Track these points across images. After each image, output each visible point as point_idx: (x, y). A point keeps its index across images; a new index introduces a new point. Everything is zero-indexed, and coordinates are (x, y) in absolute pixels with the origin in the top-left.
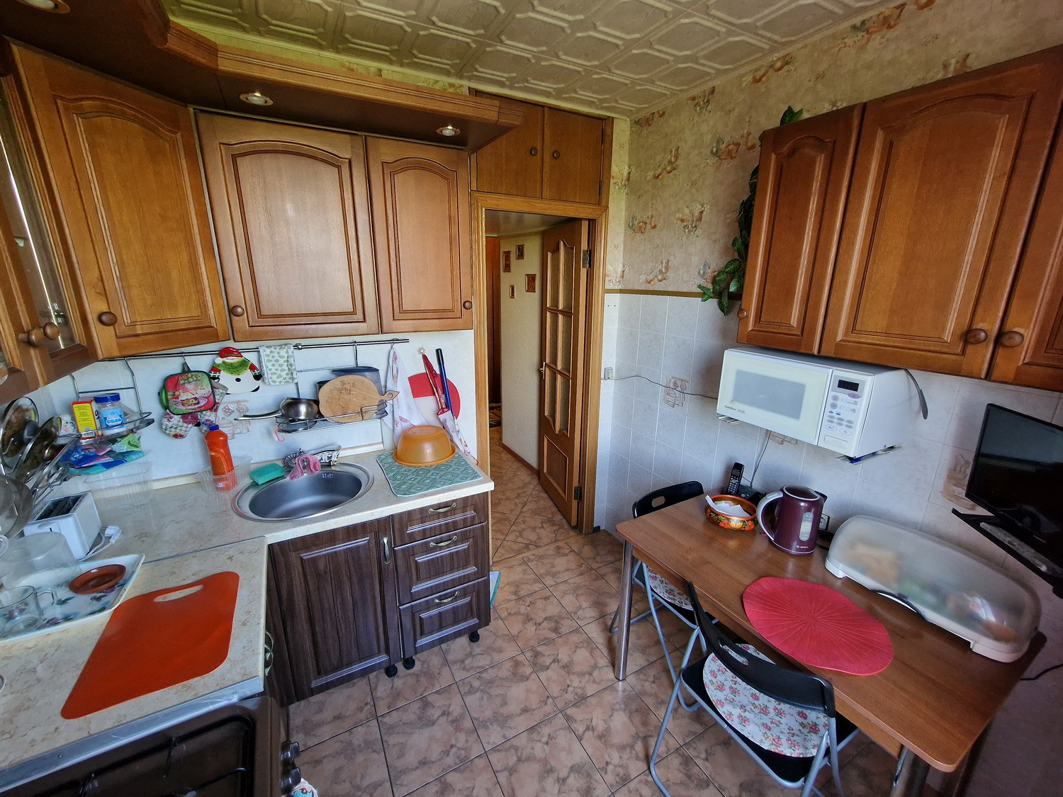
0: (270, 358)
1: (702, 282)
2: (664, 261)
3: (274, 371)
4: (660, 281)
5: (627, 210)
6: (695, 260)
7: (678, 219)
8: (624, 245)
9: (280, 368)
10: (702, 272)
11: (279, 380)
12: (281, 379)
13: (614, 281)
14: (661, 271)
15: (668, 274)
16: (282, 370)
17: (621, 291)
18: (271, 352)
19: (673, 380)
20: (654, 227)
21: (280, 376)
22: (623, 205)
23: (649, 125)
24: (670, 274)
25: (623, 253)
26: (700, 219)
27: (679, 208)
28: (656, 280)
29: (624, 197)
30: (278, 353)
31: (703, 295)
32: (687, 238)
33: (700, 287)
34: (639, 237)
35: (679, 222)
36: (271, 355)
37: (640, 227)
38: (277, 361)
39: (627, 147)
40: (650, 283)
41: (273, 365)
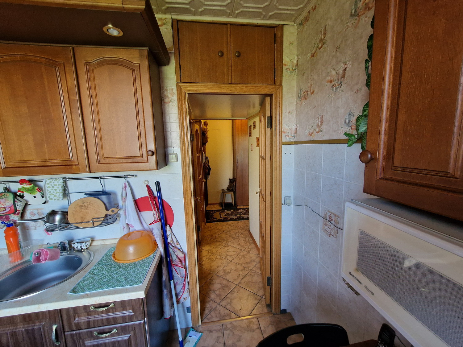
0: (50, 185)
1: (348, 130)
2: (320, 117)
3: (52, 193)
4: (318, 133)
5: (297, 86)
6: (342, 111)
7: (328, 82)
8: (297, 111)
9: (55, 191)
10: (347, 121)
11: (55, 198)
12: (56, 198)
13: (290, 136)
14: (318, 125)
15: (322, 126)
16: (57, 193)
17: (295, 143)
18: (50, 182)
19: (329, 214)
20: (313, 93)
21: (55, 196)
22: (294, 83)
23: (307, 21)
24: (324, 126)
25: (296, 116)
26: (344, 76)
27: (328, 73)
28: (315, 132)
29: (295, 77)
30: (54, 183)
31: (348, 140)
32: (335, 94)
33: (346, 134)
34: (304, 103)
35: (329, 84)
36: (50, 184)
37: (305, 95)
38: (53, 187)
39: (295, 43)
40: (311, 135)
41: (52, 190)
